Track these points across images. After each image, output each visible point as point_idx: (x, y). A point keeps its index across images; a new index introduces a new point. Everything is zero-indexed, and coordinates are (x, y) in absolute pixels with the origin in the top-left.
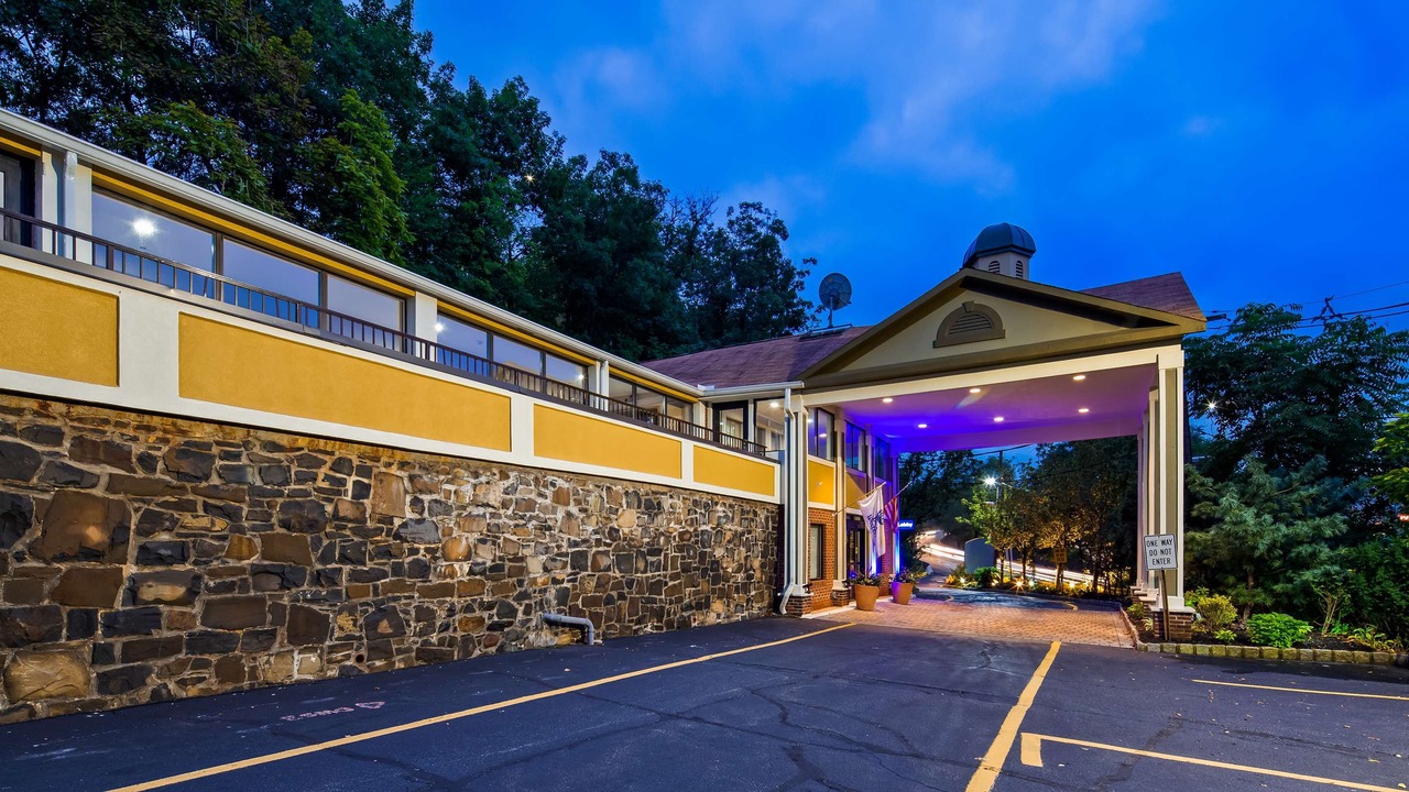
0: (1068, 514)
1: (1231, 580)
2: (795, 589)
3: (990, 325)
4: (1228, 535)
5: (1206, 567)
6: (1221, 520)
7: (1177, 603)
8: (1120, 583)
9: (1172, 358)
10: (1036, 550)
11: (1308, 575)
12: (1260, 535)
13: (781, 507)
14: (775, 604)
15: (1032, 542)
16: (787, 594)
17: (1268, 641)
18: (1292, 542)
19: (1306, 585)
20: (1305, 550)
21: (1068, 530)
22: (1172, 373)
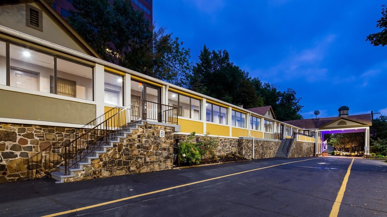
0: (352, 142)
1: (376, 152)
2: (317, 153)
3: (345, 123)
4: (375, 147)
5: (373, 150)
6: (374, 145)
7: (368, 154)
8: (362, 153)
9: (368, 128)
10: (345, 148)
11: (385, 151)
12: (379, 147)
13: (315, 143)
14: (314, 155)
15: (344, 146)
16: (316, 154)
17: (379, 158)
18: (383, 147)
19: (384, 152)
20: (384, 148)
21: (352, 144)
22: (368, 130)
